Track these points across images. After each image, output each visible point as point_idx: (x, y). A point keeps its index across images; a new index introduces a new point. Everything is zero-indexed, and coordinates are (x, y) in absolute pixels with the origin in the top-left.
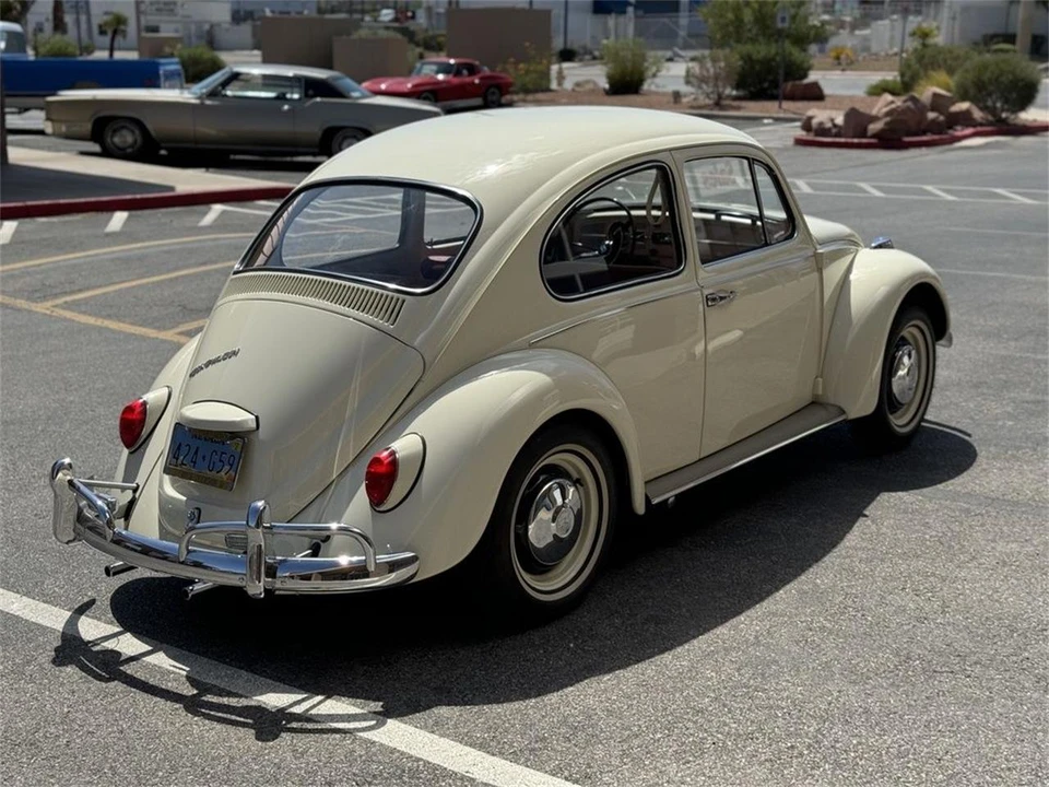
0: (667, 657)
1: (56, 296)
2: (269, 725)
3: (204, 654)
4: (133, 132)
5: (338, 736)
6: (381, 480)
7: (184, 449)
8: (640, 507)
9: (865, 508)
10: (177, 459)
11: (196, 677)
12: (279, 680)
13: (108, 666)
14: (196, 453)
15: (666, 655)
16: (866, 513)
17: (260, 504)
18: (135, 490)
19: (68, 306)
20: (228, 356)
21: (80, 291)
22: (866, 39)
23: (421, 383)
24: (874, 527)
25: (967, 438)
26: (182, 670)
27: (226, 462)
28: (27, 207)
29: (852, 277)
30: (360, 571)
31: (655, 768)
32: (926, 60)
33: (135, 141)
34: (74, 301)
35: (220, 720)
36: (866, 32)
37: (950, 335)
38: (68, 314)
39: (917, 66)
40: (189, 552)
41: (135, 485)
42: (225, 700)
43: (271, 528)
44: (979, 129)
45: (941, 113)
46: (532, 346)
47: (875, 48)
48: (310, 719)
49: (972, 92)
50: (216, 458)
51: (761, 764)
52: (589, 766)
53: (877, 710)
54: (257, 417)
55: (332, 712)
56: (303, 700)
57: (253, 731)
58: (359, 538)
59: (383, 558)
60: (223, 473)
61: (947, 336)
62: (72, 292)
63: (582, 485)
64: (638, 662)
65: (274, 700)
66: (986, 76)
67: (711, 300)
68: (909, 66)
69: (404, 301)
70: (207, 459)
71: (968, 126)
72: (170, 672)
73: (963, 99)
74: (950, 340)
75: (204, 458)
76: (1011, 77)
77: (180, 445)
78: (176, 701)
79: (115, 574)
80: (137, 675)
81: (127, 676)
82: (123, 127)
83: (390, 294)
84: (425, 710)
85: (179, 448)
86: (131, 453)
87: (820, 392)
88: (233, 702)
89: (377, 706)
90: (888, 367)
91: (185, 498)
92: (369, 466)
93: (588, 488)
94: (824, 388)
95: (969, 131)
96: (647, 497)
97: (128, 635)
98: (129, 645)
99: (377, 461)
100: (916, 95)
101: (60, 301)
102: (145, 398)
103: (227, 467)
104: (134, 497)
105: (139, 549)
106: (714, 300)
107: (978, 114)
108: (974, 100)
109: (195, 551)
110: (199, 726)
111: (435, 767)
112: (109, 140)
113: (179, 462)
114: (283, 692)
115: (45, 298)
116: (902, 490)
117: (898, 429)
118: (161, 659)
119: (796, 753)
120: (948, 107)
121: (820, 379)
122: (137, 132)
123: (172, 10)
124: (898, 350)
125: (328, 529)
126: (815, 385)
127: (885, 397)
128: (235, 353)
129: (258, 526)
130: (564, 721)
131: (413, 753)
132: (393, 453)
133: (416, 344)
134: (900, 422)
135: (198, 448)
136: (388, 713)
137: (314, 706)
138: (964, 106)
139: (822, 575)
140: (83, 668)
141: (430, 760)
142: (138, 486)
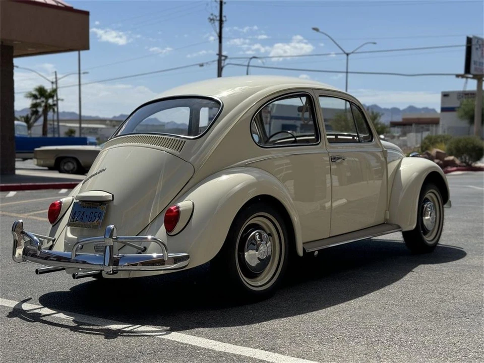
0: (315, 313)
1: (30, 212)
2: (111, 335)
3: (83, 314)
4: (73, 164)
5: (146, 337)
6: (172, 219)
7: (77, 214)
8: (301, 253)
9: (413, 269)
10: (74, 219)
11: (78, 320)
12: (118, 321)
13: (35, 317)
14: (83, 214)
15: (314, 312)
16: (413, 270)
17: (112, 226)
18: (53, 241)
19: (35, 215)
20: (101, 171)
21: (42, 210)
22: (404, 141)
23: (192, 179)
24: (417, 274)
25: (461, 249)
26: (72, 318)
27: (97, 216)
28: (22, 186)
29: (401, 169)
30: (161, 262)
31: (308, 346)
32: (432, 141)
33: (74, 168)
34: (37, 214)
35: (87, 333)
36: (405, 138)
37: (450, 202)
38: (34, 218)
39: (428, 143)
40: (76, 255)
41: (54, 238)
42: (91, 327)
43: (116, 239)
44: (459, 168)
45: (441, 160)
46: (246, 165)
47: (409, 144)
48: (132, 332)
49: (454, 152)
50: (92, 215)
51: (362, 345)
52: (274, 346)
53: (421, 329)
54: (113, 196)
55: (144, 330)
56: (130, 327)
57: (104, 336)
58: (160, 243)
59: (172, 255)
60: (95, 222)
61: (448, 201)
62: (38, 210)
63: (271, 236)
64: (299, 314)
65: (115, 327)
66: (461, 145)
67: (333, 159)
68: (425, 143)
69: (185, 142)
70: (88, 217)
71: (454, 166)
72: (64, 319)
73: (451, 155)
74: (450, 205)
75: (87, 216)
76: (472, 145)
77: (76, 212)
78: (67, 328)
79: (40, 273)
80: (49, 320)
81: (43, 320)
82: (69, 162)
83: (181, 139)
84: (191, 329)
85: (75, 214)
86: (53, 226)
87: (388, 218)
88: (95, 327)
89: (168, 328)
90: (420, 211)
91: (76, 237)
92: (166, 213)
93: (274, 237)
94: (390, 217)
95: (455, 168)
96: (304, 248)
97: (46, 308)
98: (46, 311)
99: (170, 211)
100: (429, 152)
101: (31, 213)
102: (61, 200)
103: (97, 219)
104: (53, 244)
105: (55, 259)
106: (334, 158)
107: (458, 161)
108: (456, 156)
109: (79, 255)
110: (76, 335)
111: (195, 347)
112: (62, 168)
113: (75, 220)
114: (120, 324)
115: (25, 213)
116: (430, 264)
117: (428, 242)
118: (62, 315)
119: (380, 342)
120: (444, 158)
121: (388, 212)
122: (75, 164)
123: (96, 132)
124: (425, 204)
125: (146, 238)
126: (385, 213)
127: (420, 224)
128: (104, 170)
129: (110, 237)
130: (262, 332)
131: (184, 342)
132: (178, 208)
133: (190, 161)
134: (428, 239)
135: (84, 212)
136: (172, 330)
137: (136, 328)
138: (451, 158)
139: (393, 289)
140: (22, 318)
141: (192, 344)
142: (55, 239)
